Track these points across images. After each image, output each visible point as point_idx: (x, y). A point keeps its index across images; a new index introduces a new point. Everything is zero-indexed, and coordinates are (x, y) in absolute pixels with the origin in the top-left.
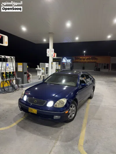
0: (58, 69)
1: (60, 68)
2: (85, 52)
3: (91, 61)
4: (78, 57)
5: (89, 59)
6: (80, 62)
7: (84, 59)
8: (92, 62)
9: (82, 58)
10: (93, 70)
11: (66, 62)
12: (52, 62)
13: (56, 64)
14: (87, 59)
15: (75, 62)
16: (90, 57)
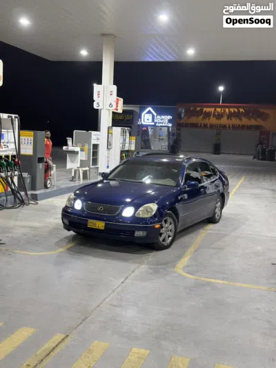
0: (128, 151)
1: (133, 148)
2: (221, 89)
3: (245, 121)
4: (198, 109)
5: (237, 115)
6: (205, 126)
7: (220, 116)
8: (249, 127)
9: (213, 110)
10: (252, 157)
11: (155, 125)
12: (109, 128)
13: (124, 133)
14: (230, 116)
15: (186, 125)
16: (241, 110)
